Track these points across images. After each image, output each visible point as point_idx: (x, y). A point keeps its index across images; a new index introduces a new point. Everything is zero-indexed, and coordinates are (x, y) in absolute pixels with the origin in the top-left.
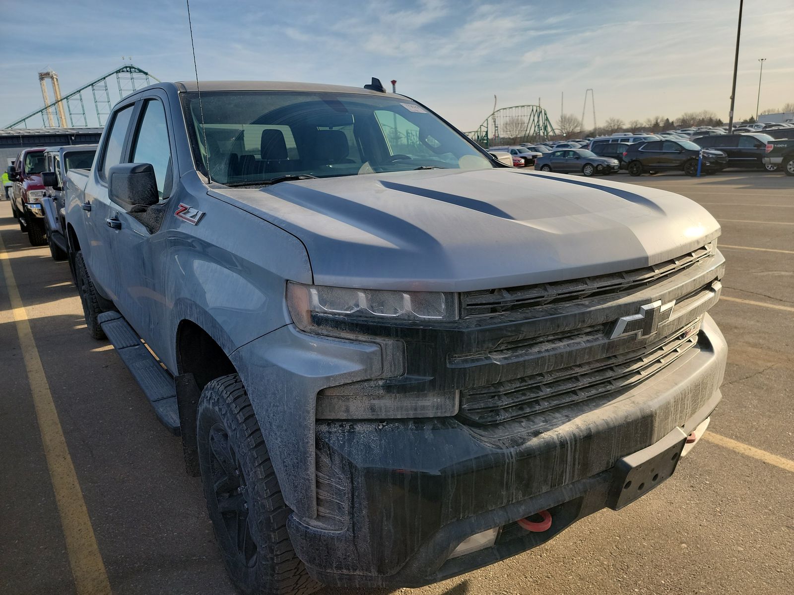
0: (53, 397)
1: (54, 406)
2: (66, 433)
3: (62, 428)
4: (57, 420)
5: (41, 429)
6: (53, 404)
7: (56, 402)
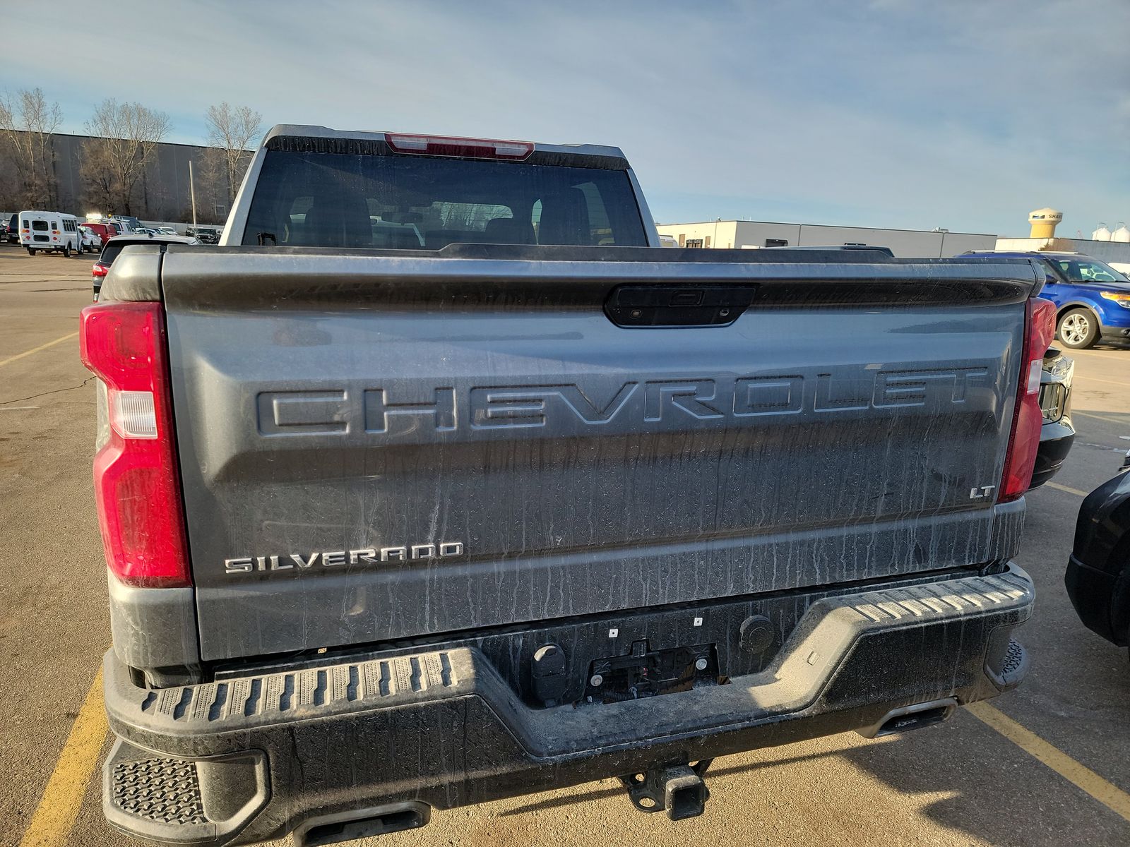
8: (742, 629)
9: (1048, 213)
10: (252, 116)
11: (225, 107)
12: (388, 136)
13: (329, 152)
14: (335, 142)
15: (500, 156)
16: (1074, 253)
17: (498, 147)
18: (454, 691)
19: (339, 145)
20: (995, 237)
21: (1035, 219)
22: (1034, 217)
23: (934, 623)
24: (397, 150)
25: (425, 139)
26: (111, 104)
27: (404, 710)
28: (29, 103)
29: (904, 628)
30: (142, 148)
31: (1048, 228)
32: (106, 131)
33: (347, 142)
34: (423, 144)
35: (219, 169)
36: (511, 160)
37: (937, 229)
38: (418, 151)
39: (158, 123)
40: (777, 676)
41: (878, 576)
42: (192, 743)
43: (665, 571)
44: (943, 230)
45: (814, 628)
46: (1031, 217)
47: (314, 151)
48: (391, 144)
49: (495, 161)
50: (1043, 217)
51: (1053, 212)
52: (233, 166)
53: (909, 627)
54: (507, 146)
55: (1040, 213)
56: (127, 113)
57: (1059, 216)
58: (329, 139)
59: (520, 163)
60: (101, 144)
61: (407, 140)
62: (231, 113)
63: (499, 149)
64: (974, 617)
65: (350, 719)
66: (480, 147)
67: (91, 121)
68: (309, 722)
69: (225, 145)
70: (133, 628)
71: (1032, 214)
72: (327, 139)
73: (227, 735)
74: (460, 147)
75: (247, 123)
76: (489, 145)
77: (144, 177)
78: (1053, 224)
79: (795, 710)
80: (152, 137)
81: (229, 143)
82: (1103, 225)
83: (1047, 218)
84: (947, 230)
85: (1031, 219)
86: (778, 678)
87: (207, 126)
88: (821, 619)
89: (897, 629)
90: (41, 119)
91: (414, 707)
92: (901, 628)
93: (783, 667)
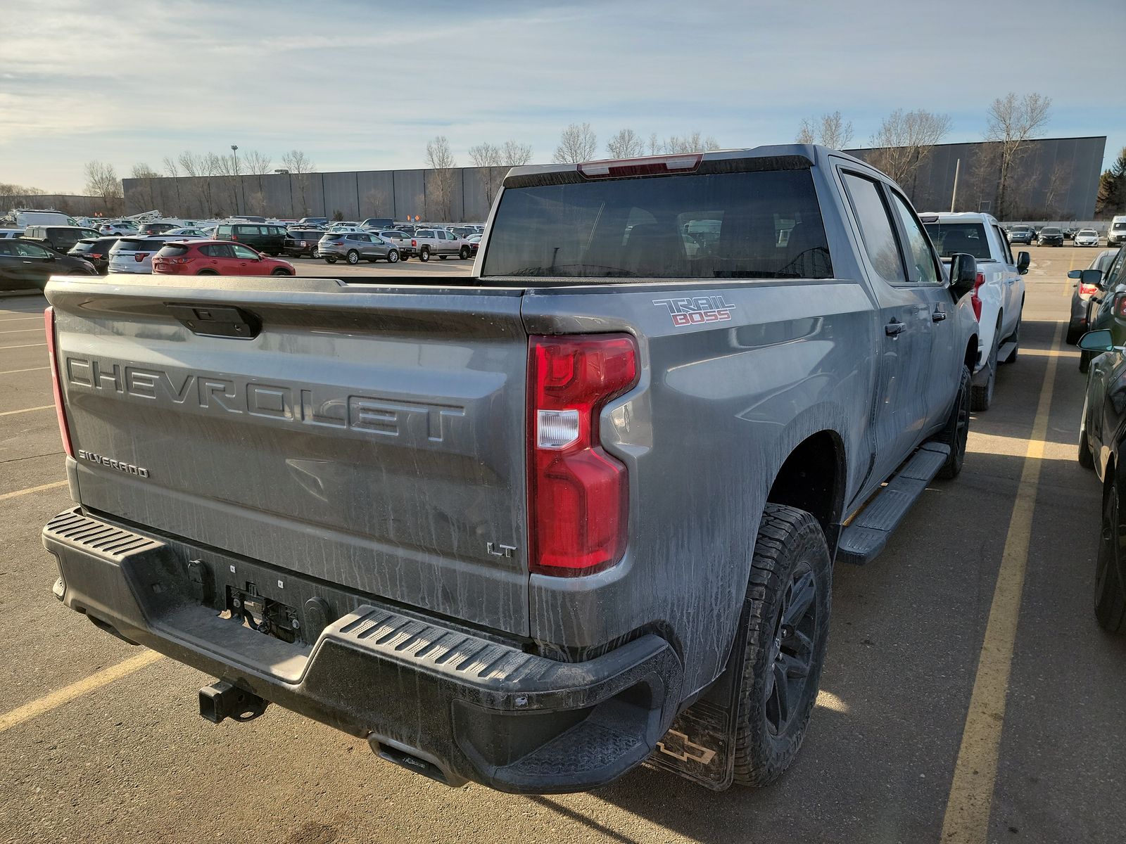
0: (985, 629)
1: (991, 612)
2: (995, 574)
3: (996, 581)
4: (997, 592)
5: (1021, 592)
6: (991, 618)
7: (986, 618)
10: (1040, 102)
11: (1011, 98)
15: (672, 170)
19: (545, 177)
23: (390, 660)
24: (587, 177)
26: (898, 114)
28: (828, 126)
30: (919, 153)
32: (889, 141)
33: (551, 175)
35: (992, 162)
36: (683, 172)
38: (603, 175)
39: (937, 125)
41: (410, 603)
48: (582, 172)
49: (670, 176)
52: (1008, 157)
53: (366, 652)
54: (677, 160)
56: (911, 120)
60: (881, 154)
62: (1016, 104)
63: (670, 165)
64: (429, 673)
66: (651, 165)
67: (876, 134)
69: (1003, 137)
75: (1033, 110)
76: (661, 161)
77: (915, 180)
80: (929, 141)
81: (1008, 134)
87: (989, 121)
89: (355, 648)
90: (835, 139)
92: (359, 649)
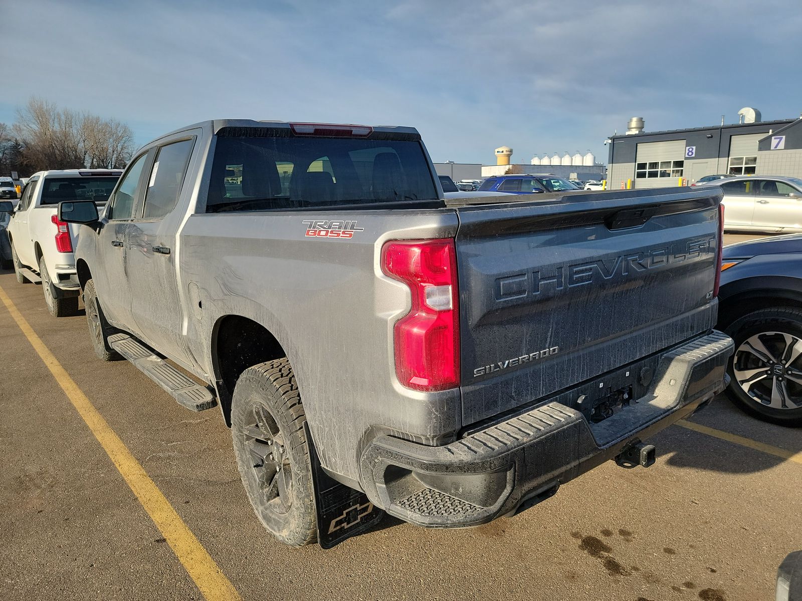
8: (642, 374)
9: (504, 149)
12: (291, 125)
13: (255, 136)
14: (261, 130)
15: (354, 135)
16: (548, 174)
17: (353, 129)
18: (575, 418)
19: (262, 131)
20: (480, 166)
21: (498, 153)
22: (498, 152)
24: (296, 133)
25: (312, 126)
27: (560, 431)
29: (704, 361)
31: (506, 158)
33: (268, 129)
34: (311, 130)
36: (360, 137)
37: (448, 161)
38: (309, 134)
40: (655, 395)
42: (489, 463)
43: (618, 350)
44: (451, 162)
45: (667, 369)
46: (496, 152)
47: (246, 136)
48: (294, 130)
49: (352, 138)
50: (503, 152)
51: (507, 149)
55: (500, 149)
57: (511, 151)
58: (257, 128)
59: (364, 139)
61: (302, 127)
65: (543, 439)
66: (343, 130)
68: (529, 444)
70: (434, 414)
71: (496, 150)
72: (256, 128)
73: (503, 456)
74: (333, 130)
76: (348, 129)
78: (509, 156)
79: (675, 407)
82: (536, 155)
83: (505, 153)
84: (453, 162)
85: (496, 153)
86: (656, 396)
88: (670, 364)
91: (563, 429)
93: (656, 390)
